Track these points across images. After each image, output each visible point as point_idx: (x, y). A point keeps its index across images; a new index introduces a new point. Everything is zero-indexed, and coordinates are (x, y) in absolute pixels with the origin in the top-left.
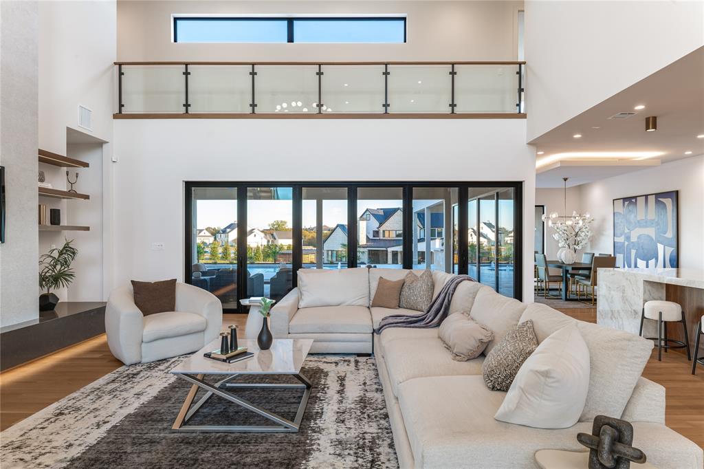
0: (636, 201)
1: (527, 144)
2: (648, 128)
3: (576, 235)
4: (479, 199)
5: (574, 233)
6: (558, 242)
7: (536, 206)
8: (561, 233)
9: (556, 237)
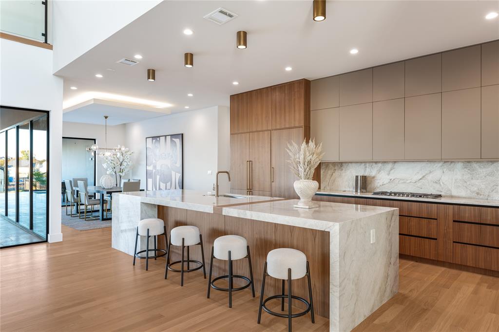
0: (160, 139)
1: (54, 75)
2: (149, 78)
3: (121, 165)
4: (18, 128)
5: (119, 163)
6: (106, 170)
7: (63, 138)
8: (109, 163)
9: (105, 166)
